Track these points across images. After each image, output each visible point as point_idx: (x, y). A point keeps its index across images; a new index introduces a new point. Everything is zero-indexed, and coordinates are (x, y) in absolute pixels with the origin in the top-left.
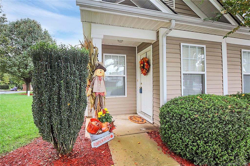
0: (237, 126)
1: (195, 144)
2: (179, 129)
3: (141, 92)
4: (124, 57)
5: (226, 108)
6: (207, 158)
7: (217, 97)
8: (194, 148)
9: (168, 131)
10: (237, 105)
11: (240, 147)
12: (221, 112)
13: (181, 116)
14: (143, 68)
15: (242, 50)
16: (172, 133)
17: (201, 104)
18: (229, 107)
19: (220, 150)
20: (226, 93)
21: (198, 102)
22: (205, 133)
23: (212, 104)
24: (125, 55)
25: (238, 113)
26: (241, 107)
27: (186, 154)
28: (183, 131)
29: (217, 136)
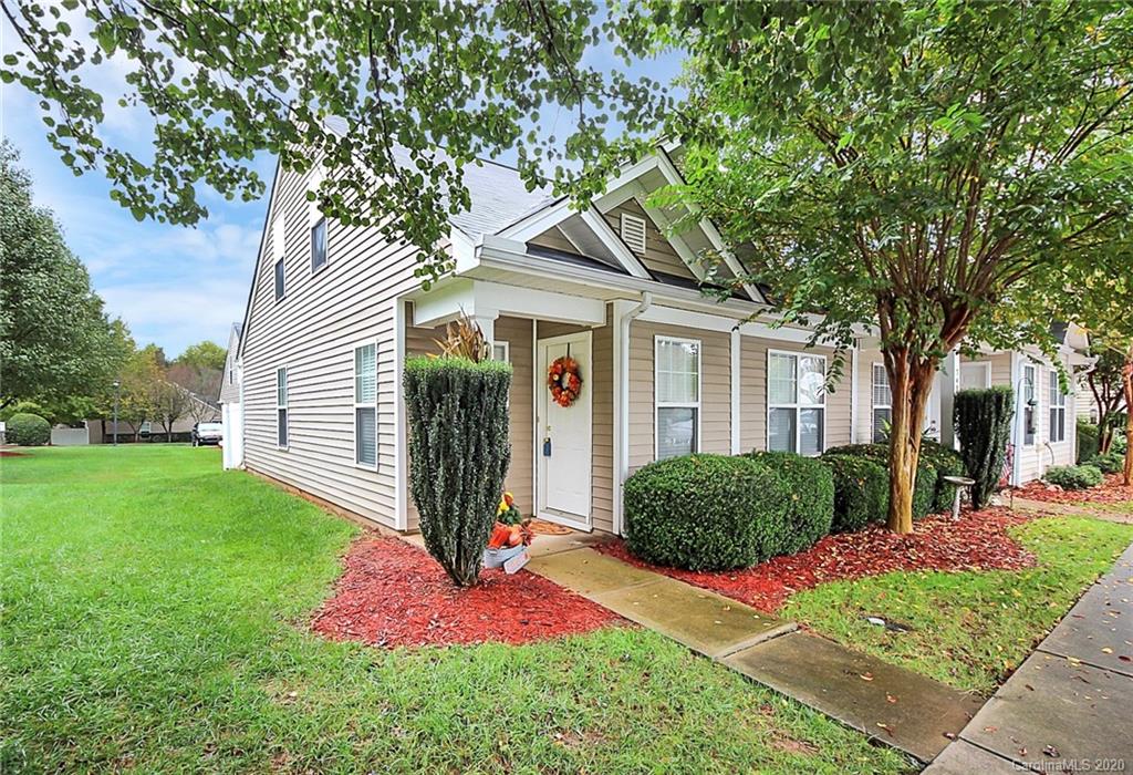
0: (744, 500)
1: (691, 534)
2: (667, 514)
3: (547, 452)
4: (503, 348)
5: (733, 475)
6: (707, 554)
7: (721, 459)
8: (690, 542)
9: (647, 523)
10: (747, 470)
11: (748, 532)
12: (725, 480)
13: (671, 492)
14: (556, 386)
15: (770, 351)
16: (654, 526)
17: (699, 470)
18: (736, 473)
19: (724, 538)
20: (736, 451)
21: (693, 467)
22: (705, 513)
23: (714, 469)
24: (506, 344)
25: (748, 481)
26: (751, 473)
27: (677, 557)
28: (674, 517)
29: (721, 516)
